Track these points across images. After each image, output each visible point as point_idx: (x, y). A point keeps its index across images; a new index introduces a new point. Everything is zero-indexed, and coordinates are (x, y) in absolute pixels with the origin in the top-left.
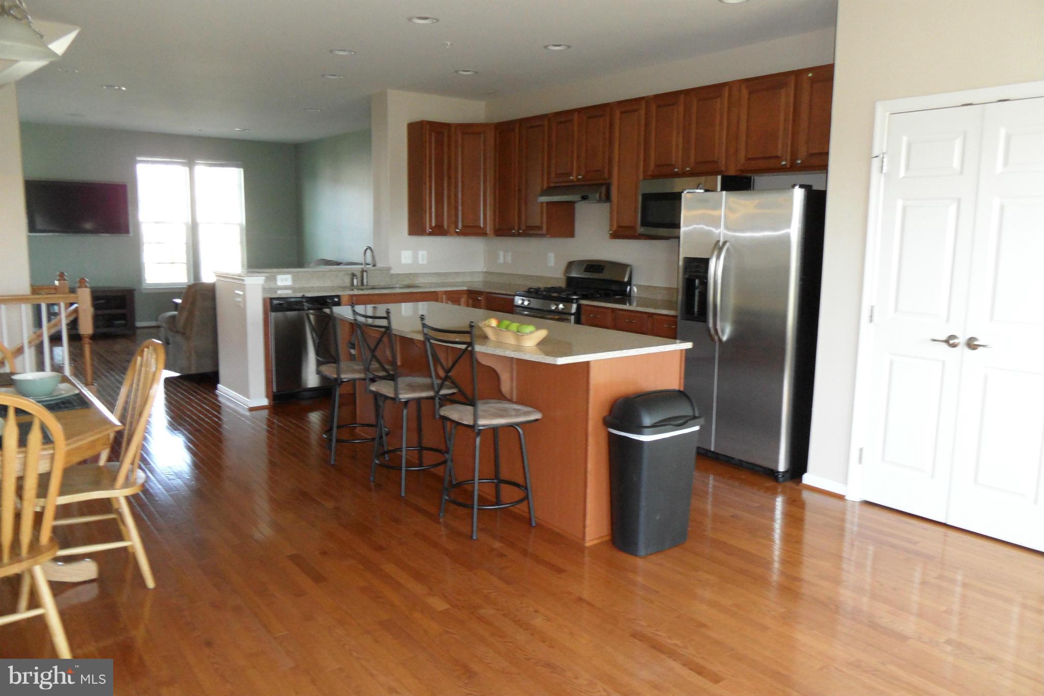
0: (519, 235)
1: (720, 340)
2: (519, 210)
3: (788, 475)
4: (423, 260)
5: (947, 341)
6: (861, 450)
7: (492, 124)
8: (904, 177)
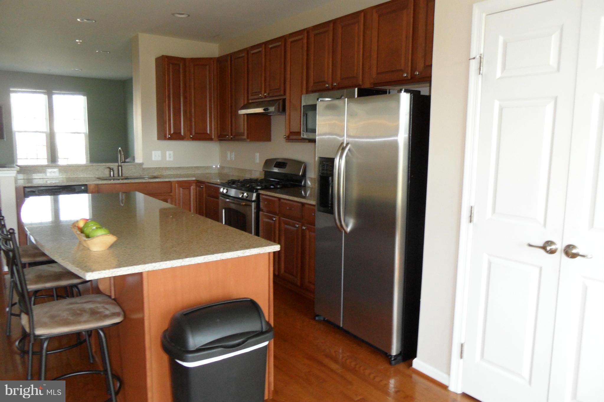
0: (232, 140)
1: (345, 232)
2: (231, 121)
3: (400, 358)
4: (170, 158)
5: (544, 248)
6: (462, 345)
7: (215, 58)
8: (501, 78)
